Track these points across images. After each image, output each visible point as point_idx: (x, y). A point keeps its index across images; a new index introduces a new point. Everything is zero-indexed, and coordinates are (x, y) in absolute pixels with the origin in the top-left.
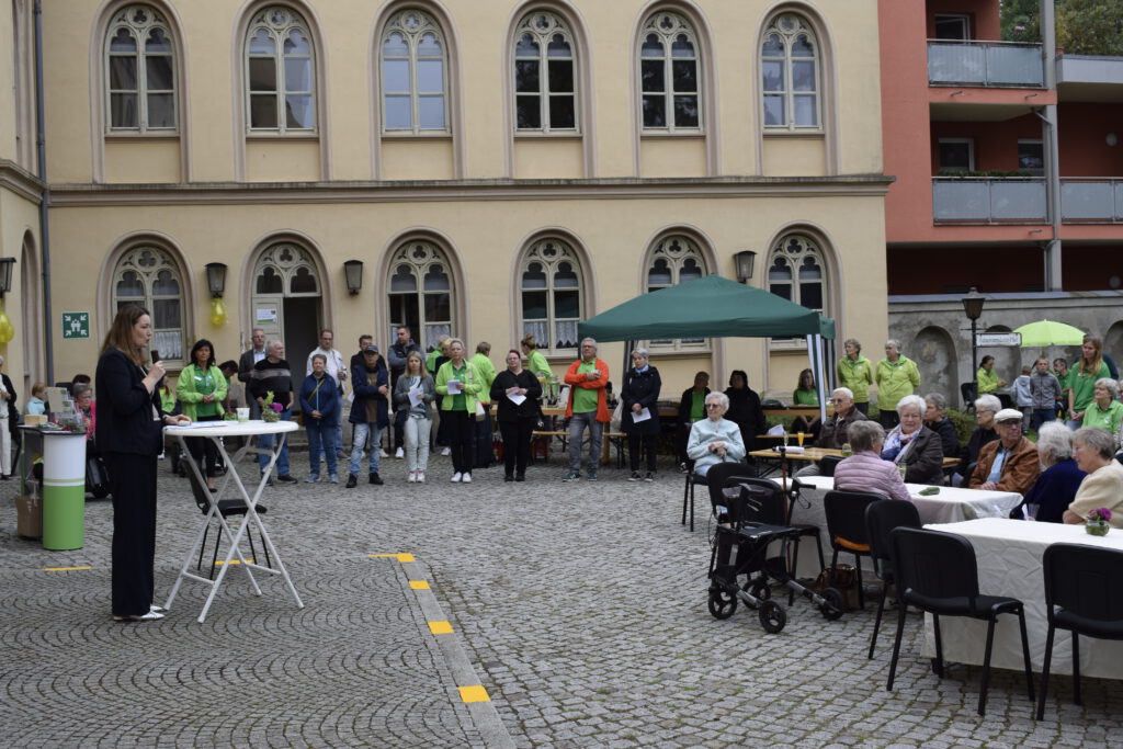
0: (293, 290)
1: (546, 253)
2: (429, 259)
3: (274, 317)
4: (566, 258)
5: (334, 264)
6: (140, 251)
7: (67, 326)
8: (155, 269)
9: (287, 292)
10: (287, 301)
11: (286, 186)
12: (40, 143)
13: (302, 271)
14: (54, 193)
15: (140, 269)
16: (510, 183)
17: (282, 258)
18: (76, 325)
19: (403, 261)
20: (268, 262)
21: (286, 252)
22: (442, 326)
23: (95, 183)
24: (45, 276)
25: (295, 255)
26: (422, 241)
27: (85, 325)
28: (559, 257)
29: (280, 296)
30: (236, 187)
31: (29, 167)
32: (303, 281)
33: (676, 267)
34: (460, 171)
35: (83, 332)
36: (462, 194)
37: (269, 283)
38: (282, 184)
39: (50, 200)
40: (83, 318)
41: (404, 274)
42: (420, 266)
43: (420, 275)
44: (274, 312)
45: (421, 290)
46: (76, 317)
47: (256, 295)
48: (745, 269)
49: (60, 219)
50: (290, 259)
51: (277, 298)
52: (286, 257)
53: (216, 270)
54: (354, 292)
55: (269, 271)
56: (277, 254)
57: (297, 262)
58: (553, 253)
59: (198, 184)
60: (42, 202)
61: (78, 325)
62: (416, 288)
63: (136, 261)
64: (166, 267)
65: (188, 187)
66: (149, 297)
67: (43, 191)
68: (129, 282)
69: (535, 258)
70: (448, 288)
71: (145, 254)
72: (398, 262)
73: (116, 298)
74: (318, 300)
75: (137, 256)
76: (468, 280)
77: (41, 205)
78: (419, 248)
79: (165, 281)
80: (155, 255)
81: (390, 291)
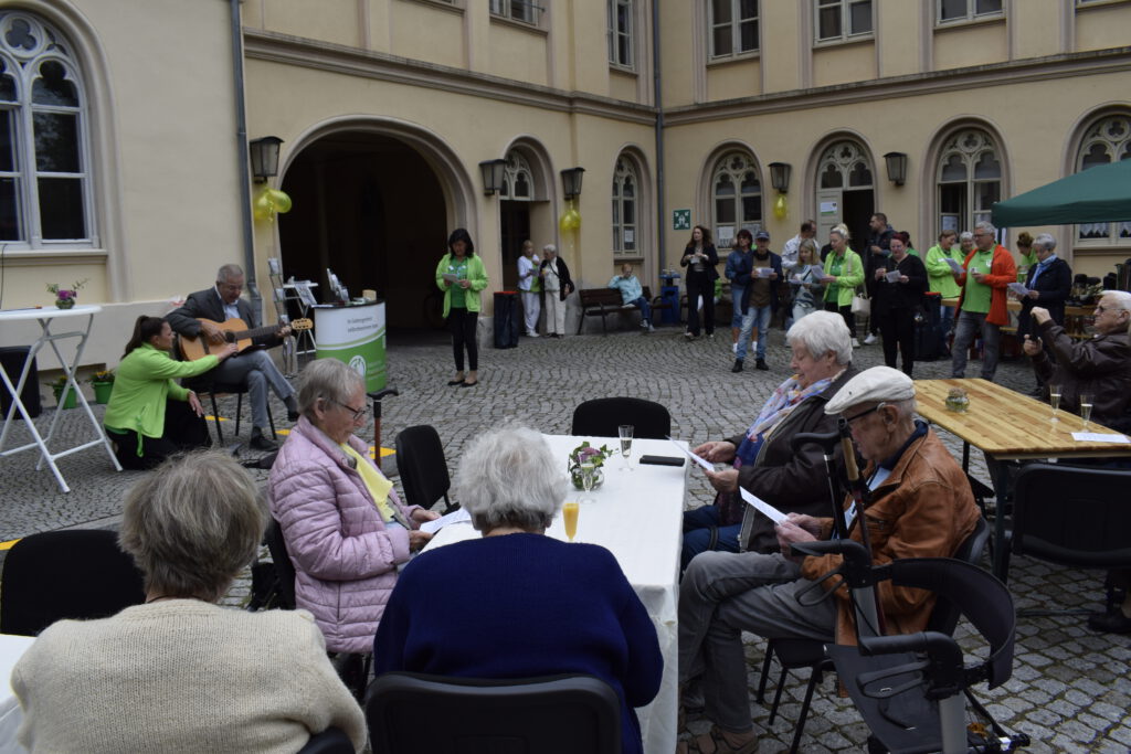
0: (852, 184)
1: (1112, 132)
2: (980, 146)
3: (835, 209)
5: (879, 157)
6: (732, 156)
7: (676, 220)
8: (741, 172)
9: (846, 186)
10: (846, 194)
11: (838, 88)
12: (657, 77)
13: (860, 166)
14: (669, 115)
15: (731, 172)
16: (1062, 59)
17: (843, 155)
18: (682, 220)
19: (954, 150)
20: (831, 159)
21: (846, 149)
23: (697, 104)
24: (660, 182)
25: (853, 151)
26: (970, 129)
27: (689, 220)
28: (1127, 136)
29: (840, 189)
30: (796, 94)
31: (647, 100)
32: (863, 174)
34: (1011, 53)
35: (687, 225)
36: (1010, 76)
38: (834, 86)
39: (666, 121)
40: (686, 214)
41: (954, 164)
42: (970, 155)
43: (970, 164)
44: (834, 205)
45: (971, 179)
46: (682, 213)
47: (819, 189)
49: (672, 135)
50: (849, 155)
51: (837, 192)
52: (846, 154)
53: (780, 169)
54: (899, 183)
55: (832, 167)
56: (838, 152)
57: (854, 158)
58: (1120, 131)
59: (767, 95)
60: (657, 123)
61: (683, 219)
62: (966, 177)
63: (729, 166)
64: (751, 169)
65: (759, 99)
66: (738, 195)
67: (657, 115)
68: (725, 183)
69: (1097, 139)
70: (999, 176)
71: (737, 160)
72: (948, 152)
73: (715, 197)
74: (871, 192)
75: (730, 161)
76: (1014, 165)
77: (656, 126)
78: (971, 137)
79: (752, 181)
80: (743, 160)
81: (939, 181)
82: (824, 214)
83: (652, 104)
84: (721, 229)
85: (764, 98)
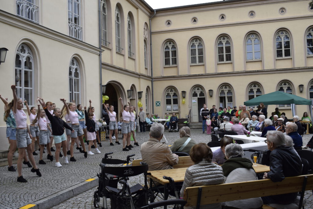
0: (200, 96)
1: (254, 87)
2: (228, 89)
4: (259, 88)
5: (207, 91)
6: (170, 89)
7: (156, 104)
8: (173, 93)
9: (198, 96)
10: (198, 98)
12: (152, 69)
13: (201, 92)
14: (154, 78)
15: (170, 93)
16: (244, 72)
17: (197, 90)
18: (158, 104)
19: (222, 89)
20: (195, 90)
21: (198, 88)
22: (231, 103)
23: (162, 76)
24: (152, 94)
25: (200, 89)
26: (226, 85)
27: (160, 104)
28: (257, 87)
29: (197, 97)
30: (188, 75)
31: (149, 75)
32: (202, 94)
33: (285, 89)
34: (234, 70)
35: (159, 105)
36: (234, 75)
37: (195, 95)
38: (196, 74)
39: (153, 80)
40: (159, 102)
41: (223, 92)
42: (226, 90)
43: (226, 92)
44: (196, 101)
45: (226, 96)
46: (158, 102)
47: (192, 97)
48: (301, 89)
49: (155, 83)
50: (199, 90)
51: (196, 98)
52: (198, 89)
53: (184, 92)
54: (211, 96)
55: (195, 92)
56: (196, 89)
57: (200, 90)
58: (256, 87)
59: (180, 75)
61: (159, 104)
62: (225, 95)
63: (169, 91)
64: (175, 92)
65: (178, 76)
66: (172, 98)
67: (152, 78)
68: (168, 95)
69: (251, 88)
70: (232, 95)
71: (171, 90)
72: (221, 90)
73: (166, 98)
74: (205, 98)
75: (170, 90)
76: (235, 93)
77: (152, 81)
78: (226, 87)
79: (175, 95)
80: (173, 90)
81: (219, 96)
82: (193, 103)
83: (151, 76)
84: (167, 106)
85: (179, 76)
